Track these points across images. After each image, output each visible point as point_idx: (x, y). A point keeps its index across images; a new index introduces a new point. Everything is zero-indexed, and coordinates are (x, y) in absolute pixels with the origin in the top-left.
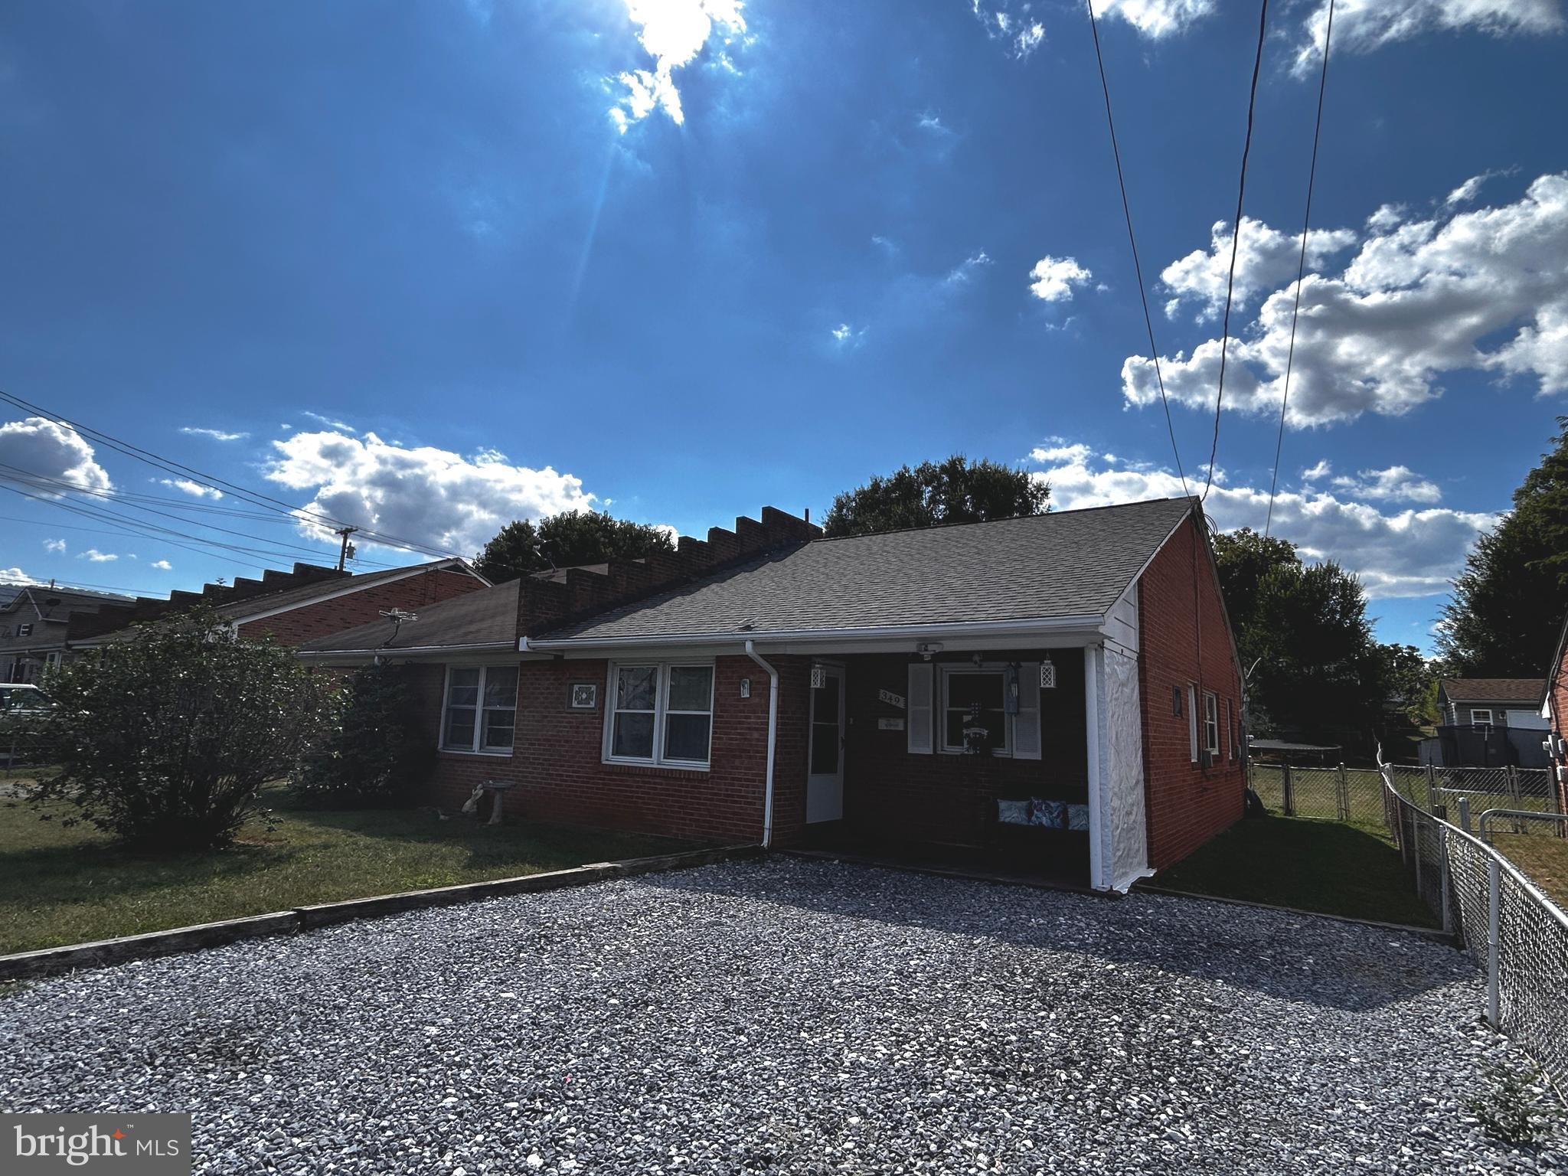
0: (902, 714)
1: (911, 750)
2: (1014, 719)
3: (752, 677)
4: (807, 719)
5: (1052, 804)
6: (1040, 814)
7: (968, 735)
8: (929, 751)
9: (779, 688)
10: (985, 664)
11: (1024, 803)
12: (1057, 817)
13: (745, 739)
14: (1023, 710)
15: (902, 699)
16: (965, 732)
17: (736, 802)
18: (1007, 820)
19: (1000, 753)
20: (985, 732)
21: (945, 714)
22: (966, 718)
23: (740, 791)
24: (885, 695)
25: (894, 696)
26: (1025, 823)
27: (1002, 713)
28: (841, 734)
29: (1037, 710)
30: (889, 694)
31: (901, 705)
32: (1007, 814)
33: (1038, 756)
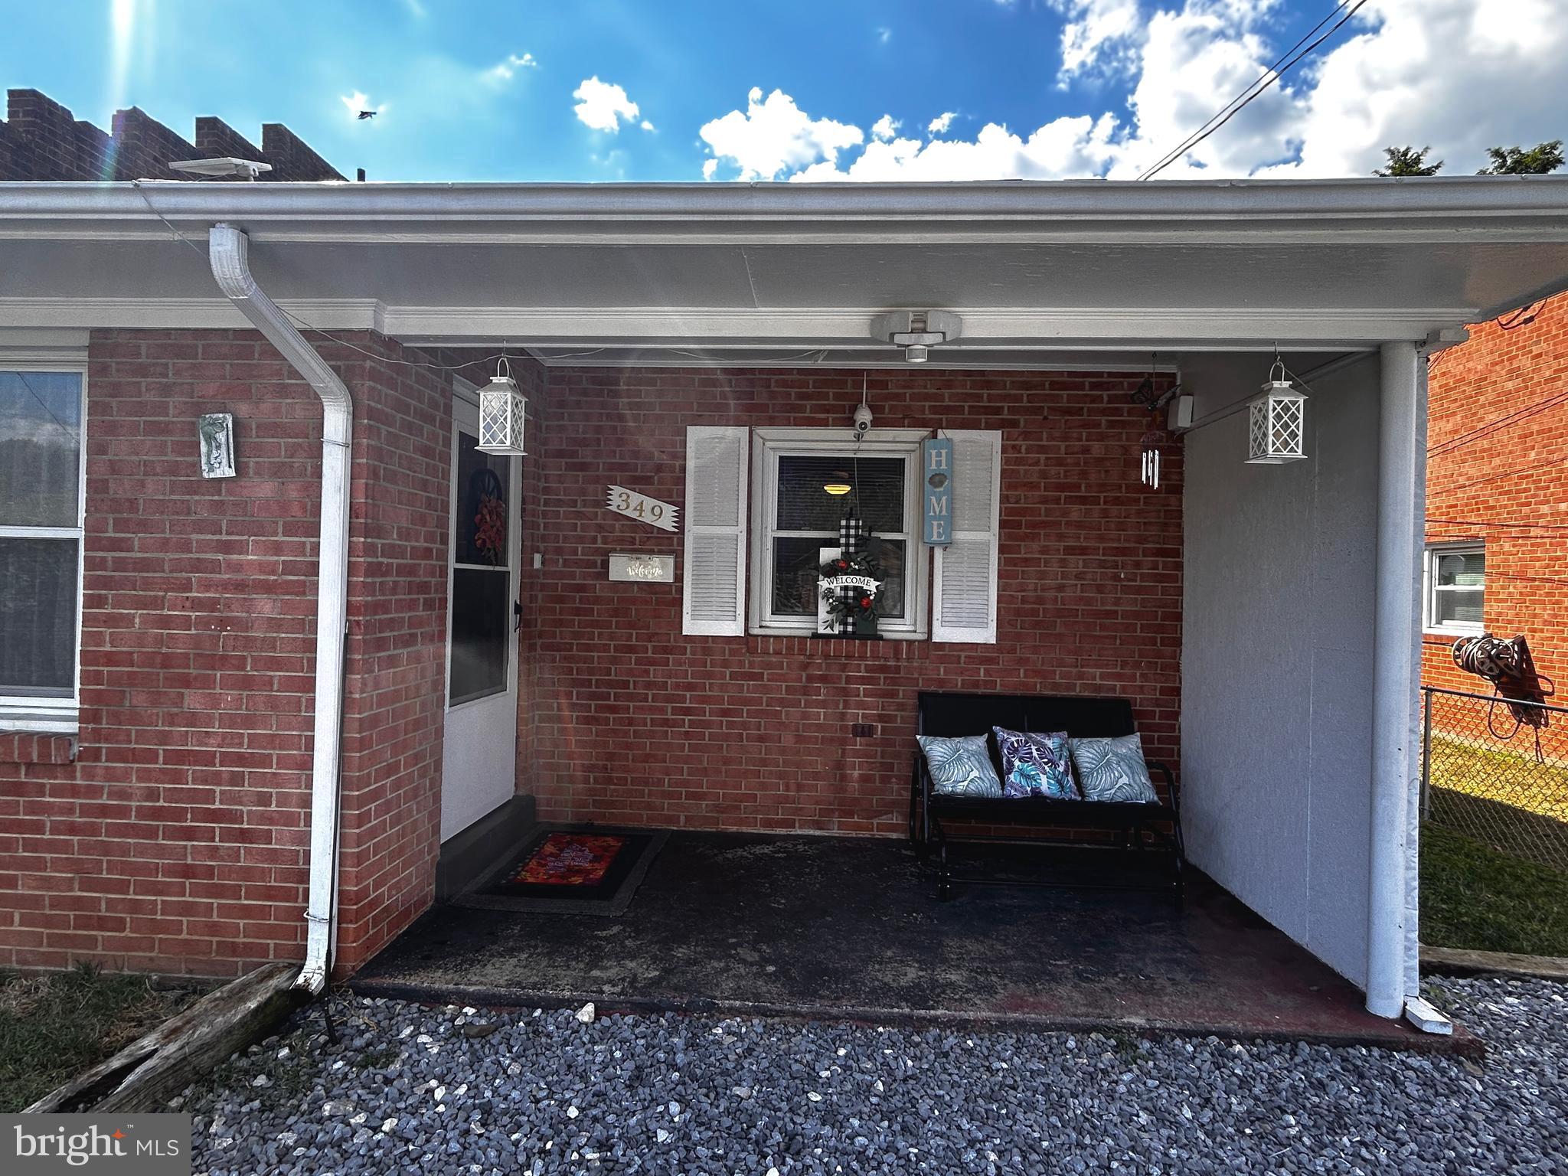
0: (670, 544)
1: (692, 626)
2: (938, 554)
3: (244, 409)
4: (443, 555)
5: (1050, 743)
6: (1029, 768)
7: (829, 593)
8: (733, 628)
9: (354, 448)
10: (870, 434)
11: (979, 743)
12: (1066, 772)
13: (223, 623)
14: (960, 536)
15: (669, 510)
16: (824, 584)
17: (190, 834)
18: (961, 788)
19: (894, 628)
20: (871, 585)
21: (770, 545)
22: (827, 555)
23: (209, 796)
24: (625, 501)
25: (649, 502)
26: (996, 791)
27: (900, 545)
28: (514, 595)
29: (990, 537)
30: (636, 498)
31: (667, 522)
32: (957, 773)
33: (986, 634)
